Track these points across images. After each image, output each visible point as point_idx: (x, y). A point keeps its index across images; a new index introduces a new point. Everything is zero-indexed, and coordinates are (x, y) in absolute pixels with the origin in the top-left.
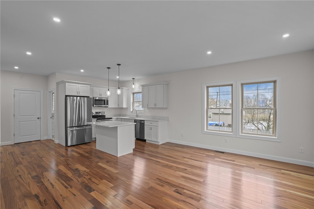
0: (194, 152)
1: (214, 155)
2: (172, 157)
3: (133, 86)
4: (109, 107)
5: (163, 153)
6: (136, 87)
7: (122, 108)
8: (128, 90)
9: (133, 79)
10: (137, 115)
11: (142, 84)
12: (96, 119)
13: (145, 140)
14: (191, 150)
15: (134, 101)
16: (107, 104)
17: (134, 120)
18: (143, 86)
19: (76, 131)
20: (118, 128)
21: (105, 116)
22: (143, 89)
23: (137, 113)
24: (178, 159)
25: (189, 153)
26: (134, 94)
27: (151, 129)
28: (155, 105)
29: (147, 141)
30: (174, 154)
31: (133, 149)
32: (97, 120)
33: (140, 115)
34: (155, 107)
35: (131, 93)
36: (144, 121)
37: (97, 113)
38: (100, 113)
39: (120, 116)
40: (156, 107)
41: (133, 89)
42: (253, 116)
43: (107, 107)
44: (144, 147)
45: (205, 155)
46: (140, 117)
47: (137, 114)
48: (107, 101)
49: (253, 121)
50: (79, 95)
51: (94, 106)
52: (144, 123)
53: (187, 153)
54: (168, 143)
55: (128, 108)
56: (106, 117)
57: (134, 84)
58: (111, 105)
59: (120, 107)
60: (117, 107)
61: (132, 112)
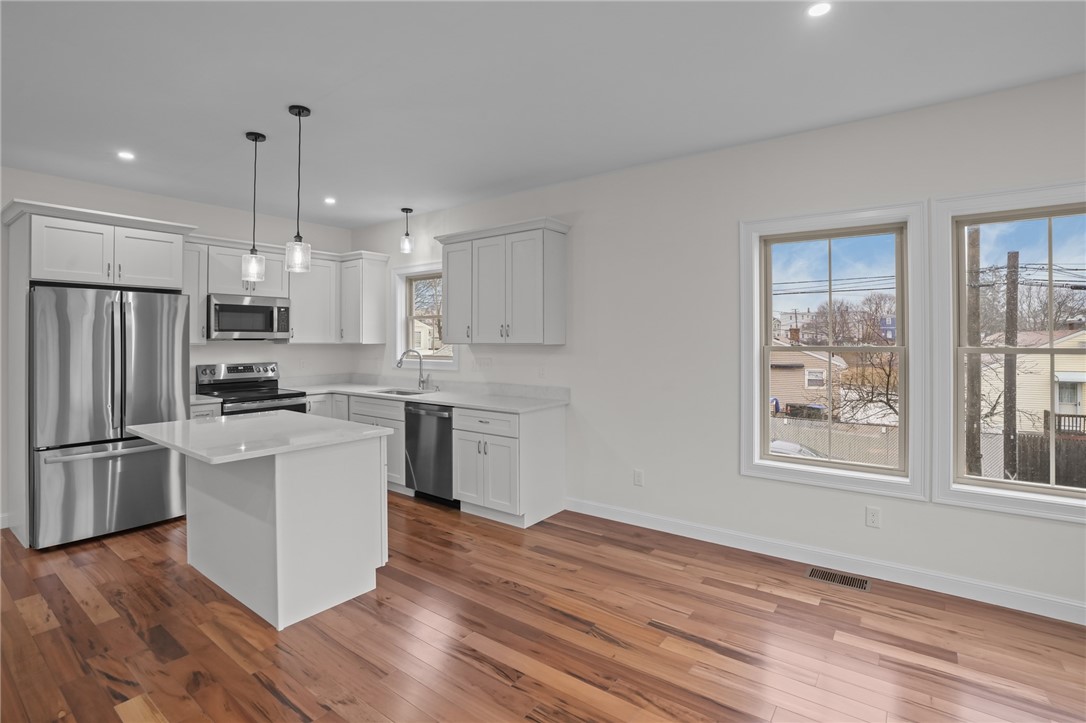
0: (706, 581)
1: (815, 601)
2: (588, 627)
3: (406, 246)
4: (291, 341)
5: (543, 596)
6: (421, 251)
7: (357, 347)
8: (387, 262)
9: (403, 210)
10: (425, 377)
11: (447, 230)
12: (221, 400)
13: (456, 504)
14: (685, 565)
15: (411, 314)
16: (285, 326)
17: (403, 404)
18: (446, 241)
19: (119, 463)
20: (278, 463)
21: (273, 383)
22: (446, 257)
23: (424, 367)
24: (627, 646)
25: (683, 593)
26: (410, 280)
27: (482, 449)
28: (505, 331)
29: (463, 509)
30: (599, 597)
31: (379, 571)
32: (223, 403)
33: (435, 377)
34: (502, 340)
35: (397, 277)
36: (448, 408)
37: (232, 369)
38: (248, 368)
39: (351, 380)
40: (509, 340)
41: (407, 257)
42: (889, 376)
43: (285, 341)
44: (449, 544)
45: (771, 608)
46: (438, 389)
47: (421, 375)
48: (285, 313)
49: (887, 394)
50: (118, 282)
51: (214, 334)
52: (450, 419)
53: (669, 589)
54: (566, 515)
55: (384, 345)
56: (283, 387)
57: (407, 234)
58: (301, 331)
59: (348, 339)
60: (333, 340)
61: (401, 362)
